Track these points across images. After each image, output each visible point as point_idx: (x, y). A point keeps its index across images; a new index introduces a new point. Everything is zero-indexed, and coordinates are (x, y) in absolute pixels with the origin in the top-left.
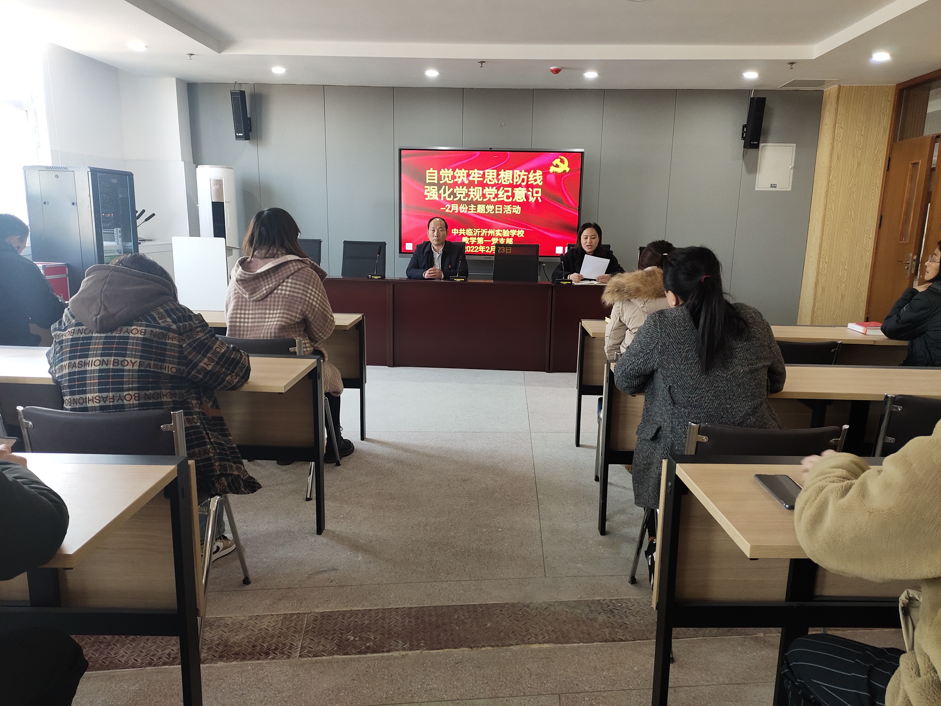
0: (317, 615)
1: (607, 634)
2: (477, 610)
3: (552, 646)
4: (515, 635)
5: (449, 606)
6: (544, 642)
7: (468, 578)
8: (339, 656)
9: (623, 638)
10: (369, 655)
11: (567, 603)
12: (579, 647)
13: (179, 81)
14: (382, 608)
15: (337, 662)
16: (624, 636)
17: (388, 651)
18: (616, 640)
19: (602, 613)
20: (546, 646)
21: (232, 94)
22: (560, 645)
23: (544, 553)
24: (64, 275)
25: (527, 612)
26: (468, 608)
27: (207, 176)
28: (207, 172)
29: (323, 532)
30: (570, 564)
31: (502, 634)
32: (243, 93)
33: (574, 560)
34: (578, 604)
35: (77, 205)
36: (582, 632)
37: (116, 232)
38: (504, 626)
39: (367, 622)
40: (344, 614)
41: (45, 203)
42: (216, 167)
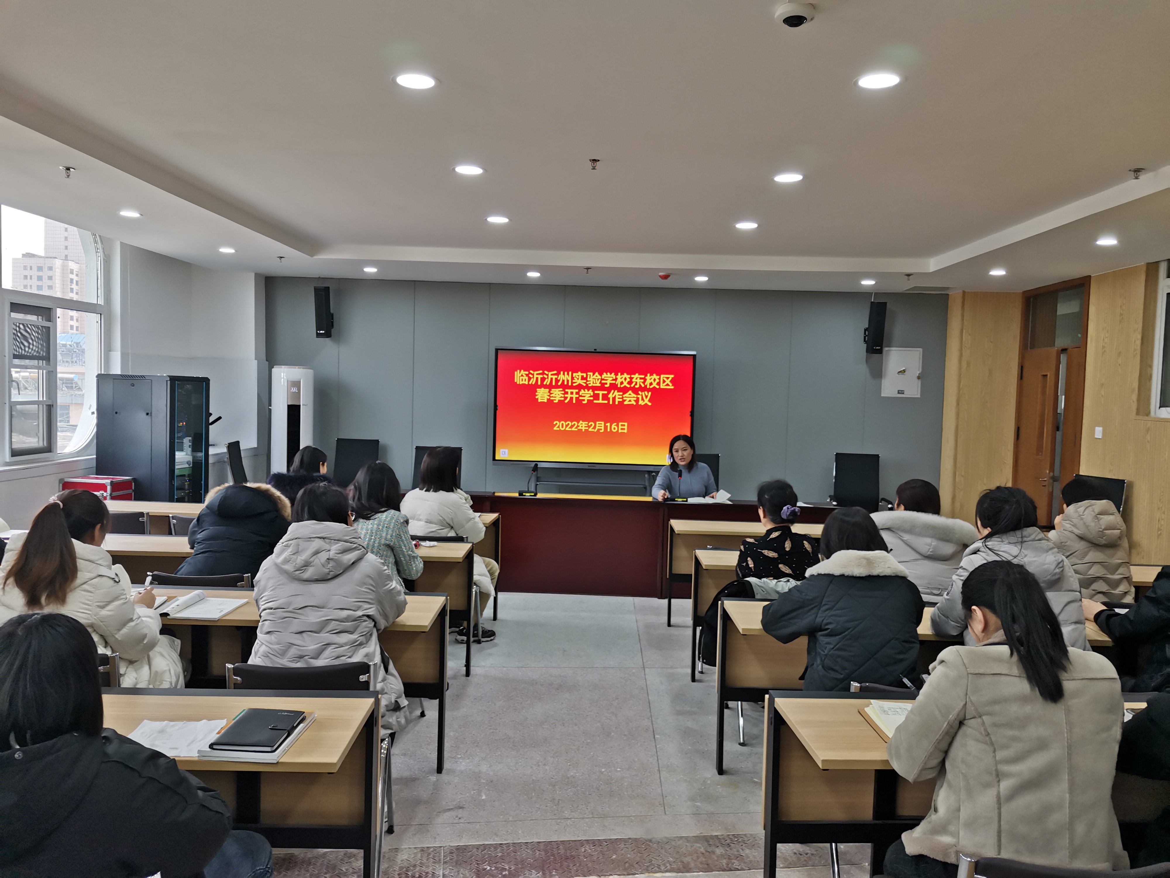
0: (452, 848)
1: (724, 864)
2: (602, 845)
3: (674, 874)
4: (640, 865)
5: (575, 841)
6: (666, 871)
7: (591, 816)
9: (739, 868)
11: (687, 838)
13: (257, 276)
14: (512, 842)
16: (740, 866)
18: (732, 869)
19: (720, 847)
20: (668, 874)
21: (316, 289)
22: (681, 874)
23: (663, 793)
24: (130, 491)
25: (649, 845)
26: (594, 843)
27: (284, 378)
28: (284, 373)
29: (444, 771)
30: (689, 803)
31: (627, 865)
32: (327, 289)
33: (693, 799)
34: (698, 839)
35: (151, 415)
36: (701, 863)
37: (187, 441)
38: (628, 858)
39: (500, 854)
40: (478, 847)
41: (116, 413)
42: (294, 367)
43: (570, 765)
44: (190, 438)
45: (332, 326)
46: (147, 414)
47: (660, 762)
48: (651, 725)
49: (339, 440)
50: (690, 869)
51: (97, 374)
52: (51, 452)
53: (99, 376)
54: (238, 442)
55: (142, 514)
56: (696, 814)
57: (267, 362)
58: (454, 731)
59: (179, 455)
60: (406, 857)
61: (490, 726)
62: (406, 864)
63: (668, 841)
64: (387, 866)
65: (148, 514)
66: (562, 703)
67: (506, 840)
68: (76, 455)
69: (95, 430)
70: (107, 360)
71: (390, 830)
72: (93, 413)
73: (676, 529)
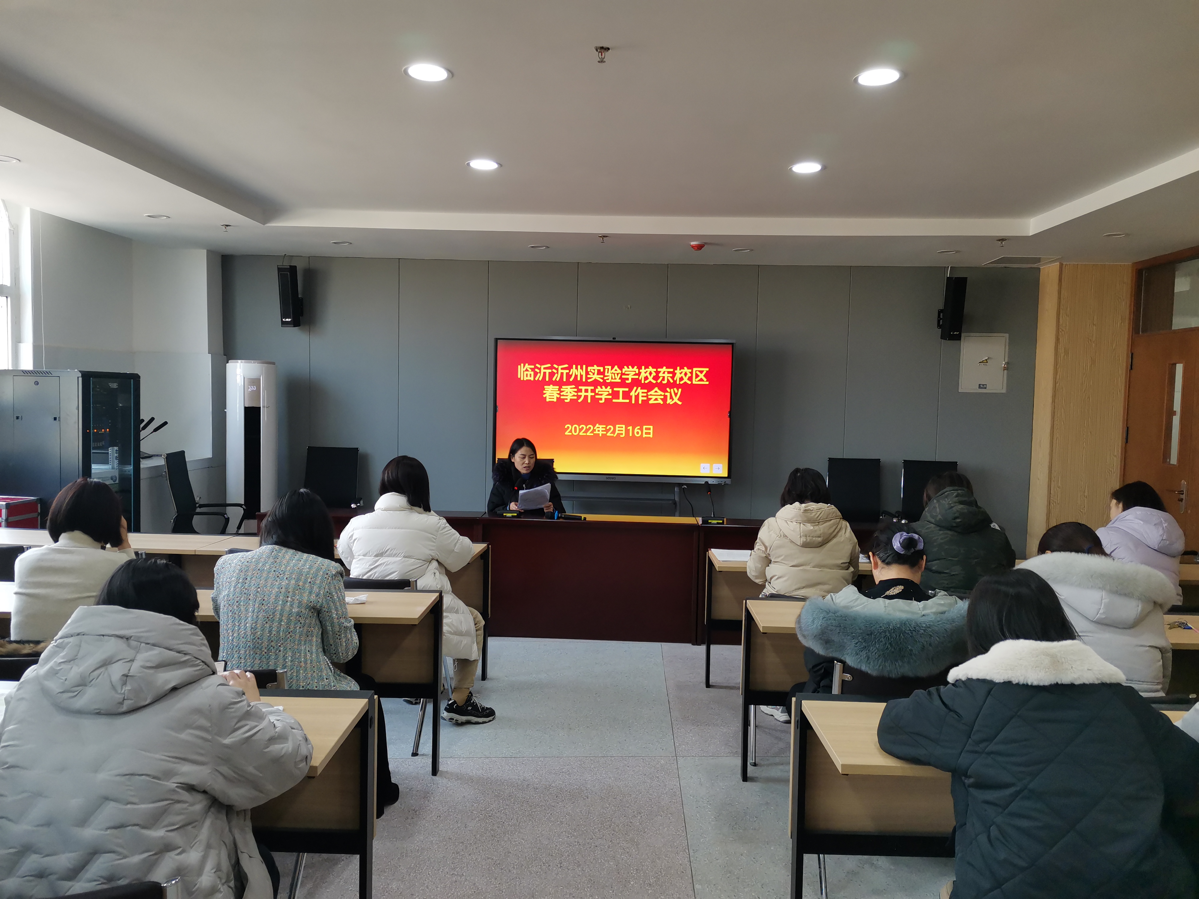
13: (211, 254)
21: (280, 270)
24: (35, 515)
27: (239, 375)
28: (239, 369)
32: (294, 268)
35: (59, 420)
37: (113, 452)
41: (18, 418)
42: (252, 362)
44: (116, 448)
45: (302, 314)
46: (55, 419)
49: (309, 449)
54: (183, 452)
57: (222, 356)
59: (98, 468)
70: (16, 354)
73: (717, 565)
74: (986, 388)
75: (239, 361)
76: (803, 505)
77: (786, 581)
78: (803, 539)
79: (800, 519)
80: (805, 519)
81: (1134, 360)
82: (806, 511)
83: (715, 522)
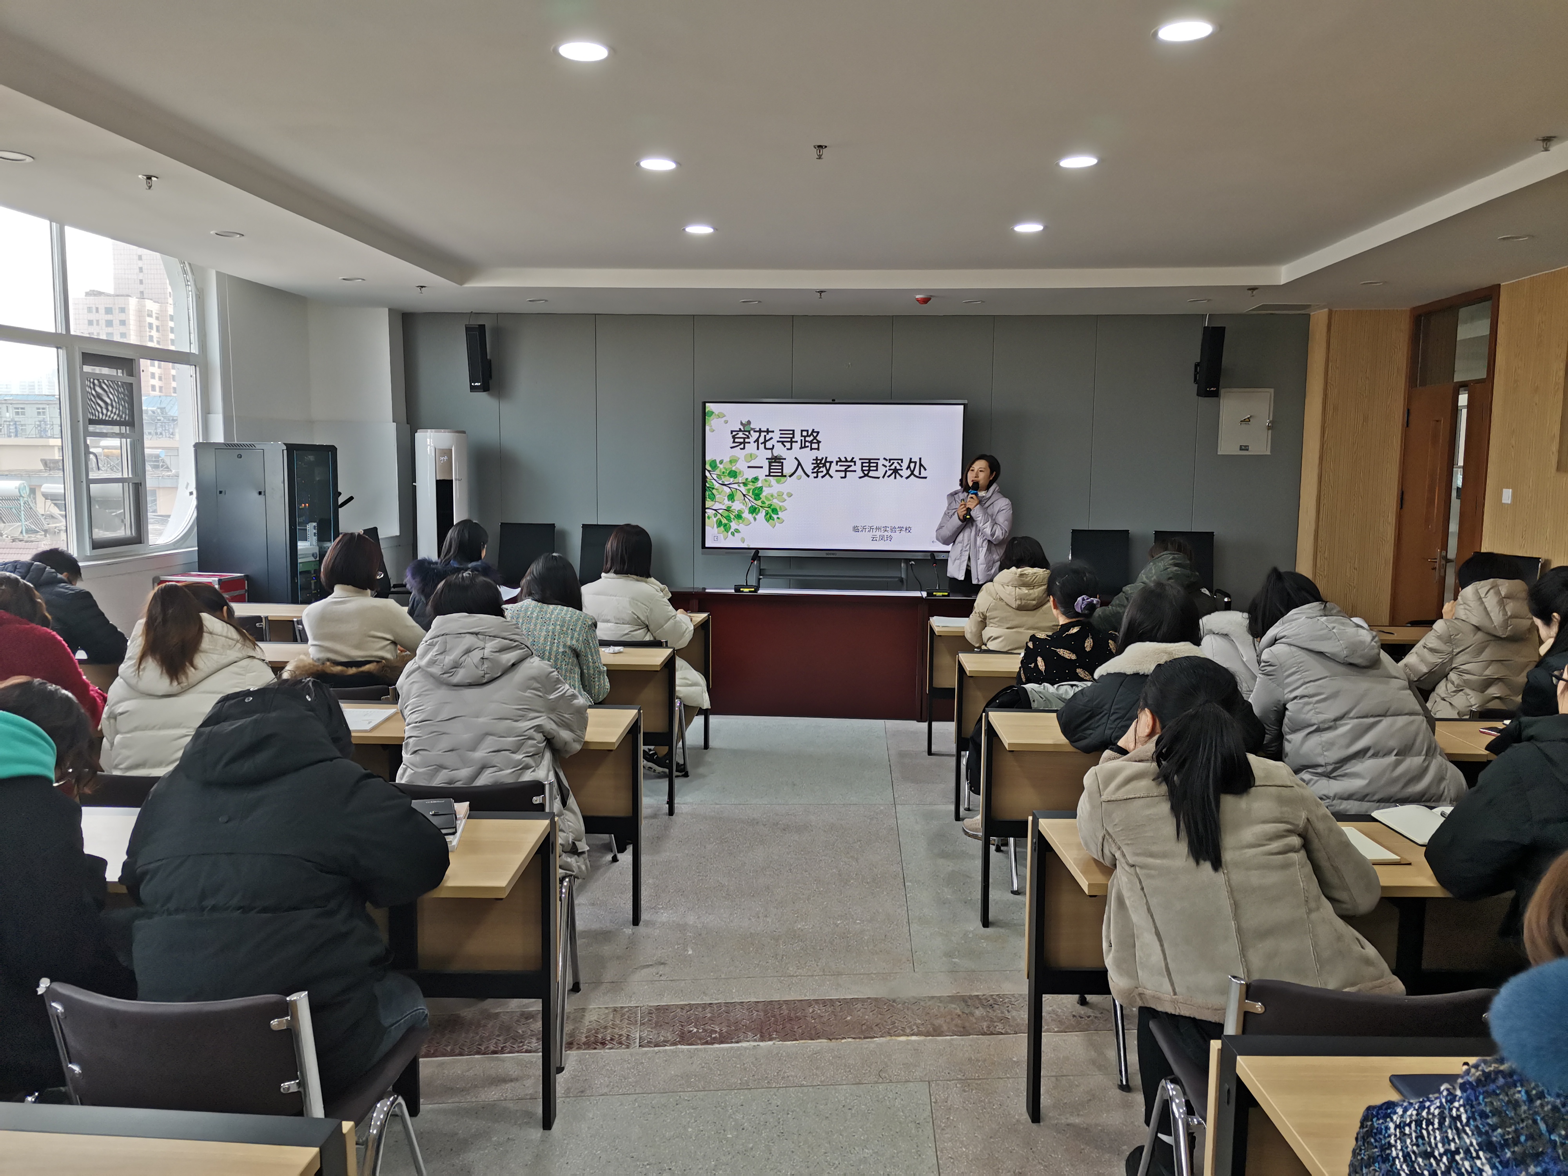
0: (651, 1008)
1: (984, 1027)
2: (834, 1005)
3: (922, 1038)
4: (880, 1028)
5: (801, 1000)
6: (913, 1035)
7: (821, 973)
8: (683, 1047)
9: (1003, 1032)
10: (717, 1046)
11: (940, 999)
12: (952, 1039)
13: (394, 311)
14: (724, 1002)
15: (682, 1052)
16: (1004, 1030)
17: (737, 1042)
18: (995, 1033)
19: (980, 1008)
20: (914, 1038)
21: (468, 328)
22: (930, 1038)
23: (913, 948)
24: (242, 592)
25: (893, 1006)
26: (824, 1002)
27: (430, 445)
28: (430, 438)
29: (641, 923)
30: (944, 959)
31: (864, 1027)
32: (482, 327)
33: (949, 955)
34: (953, 999)
35: (265, 495)
36: (956, 1026)
37: (311, 528)
38: (867, 1020)
39: (709, 1015)
40: (682, 1007)
41: (221, 492)
42: (443, 430)
43: (797, 917)
44: (315, 524)
45: (491, 377)
46: (260, 493)
47: (910, 914)
48: (901, 871)
49: (503, 525)
50: (942, 1032)
51: (194, 444)
52: (141, 543)
53: (197, 446)
54: (375, 529)
55: (259, 619)
56: (953, 971)
57: (409, 426)
58: (653, 878)
59: (301, 545)
60: (595, 1018)
61: (699, 872)
62: (594, 1025)
63: (917, 1001)
64: (572, 1027)
65: (266, 618)
66: (790, 846)
67: (716, 1000)
68: (173, 547)
69: (195, 514)
70: (206, 427)
71: (576, 988)
72: (191, 493)
73: (936, 629)
74: (1248, 450)
75: (429, 430)
76: (1020, 570)
77: (1002, 641)
78: (1018, 602)
79: (1016, 583)
80: (1021, 583)
81: (1411, 418)
82: (1021, 575)
83: (941, 594)
